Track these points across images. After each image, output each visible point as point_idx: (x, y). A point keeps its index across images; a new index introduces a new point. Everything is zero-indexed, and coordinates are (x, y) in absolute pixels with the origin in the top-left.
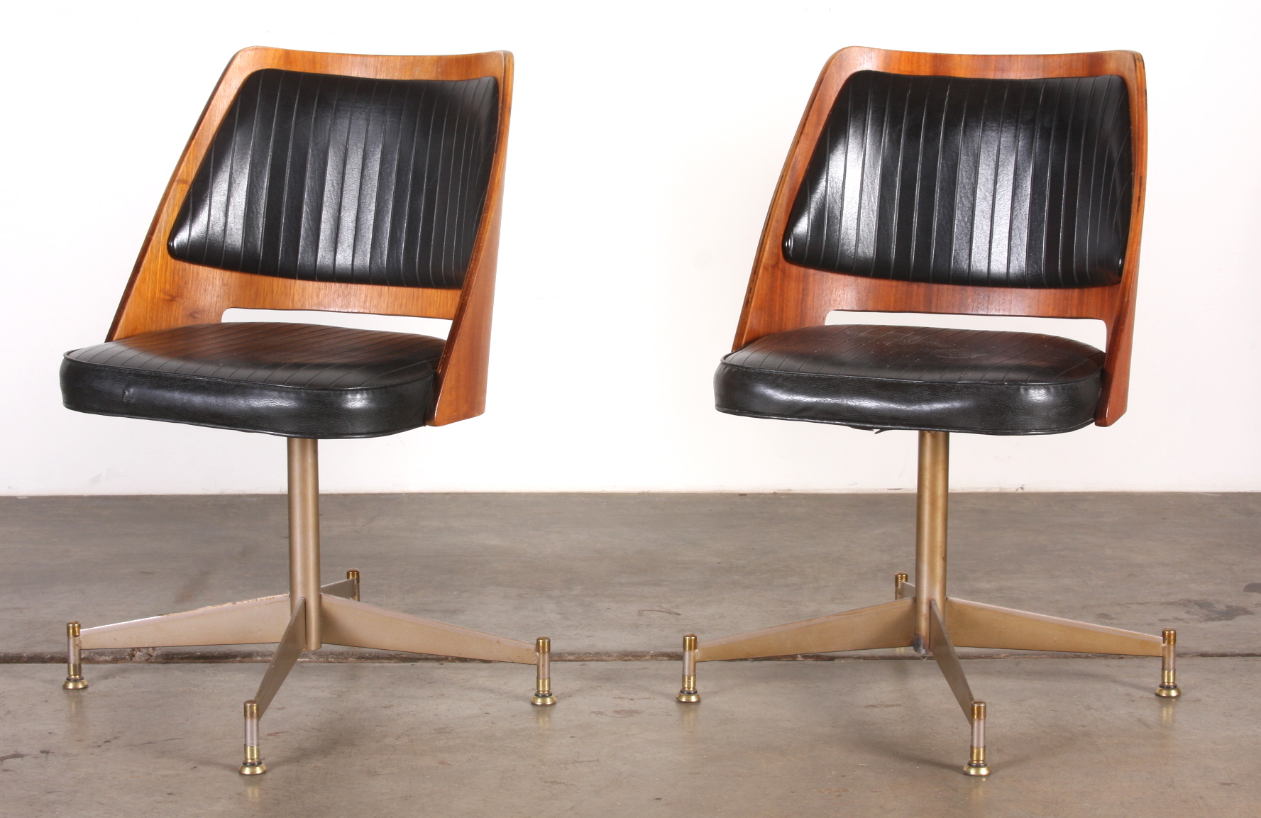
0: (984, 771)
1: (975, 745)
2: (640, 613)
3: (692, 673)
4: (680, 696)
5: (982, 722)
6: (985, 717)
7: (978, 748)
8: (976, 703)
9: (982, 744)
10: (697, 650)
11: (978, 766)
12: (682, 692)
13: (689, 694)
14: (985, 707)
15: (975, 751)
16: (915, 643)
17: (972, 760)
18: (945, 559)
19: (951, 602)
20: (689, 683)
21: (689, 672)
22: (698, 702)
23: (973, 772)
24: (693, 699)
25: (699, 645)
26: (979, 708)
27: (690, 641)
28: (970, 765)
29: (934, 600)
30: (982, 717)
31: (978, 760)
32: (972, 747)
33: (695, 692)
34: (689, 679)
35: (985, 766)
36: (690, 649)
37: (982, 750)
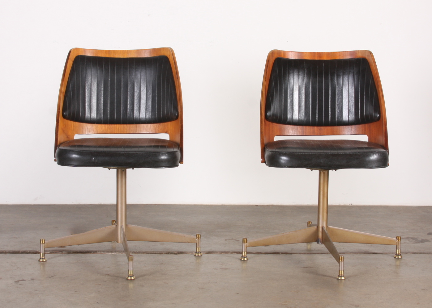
0: (343, 278)
2: (226, 240)
3: (245, 251)
4: (242, 258)
5: (343, 262)
6: (344, 260)
7: (341, 271)
8: (341, 256)
9: (342, 270)
10: (247, 243)
11: (341, 277)
12: (242, 257)
13: (244, 257)
14: (344, 257)
15: (340, 271)
16: (317, 241)
17: (339, 274)
18: (327, 213)
19: (329, 227)
20: (244, 254)
21: (244, 250)
22: (247, 260)
23: (340, 278)
24: (246, 259)
25: (248, 241)
26: (342, 258)
27: (245, 240)
28: (339, 276)
29: (324, 227)
30: (343, 261)
31: (341, 275)
32: (339, 270)
33: (246, 257)
34: (244, 252)
35: (344, 276)
36: (245, 243)
37: (342, 271)
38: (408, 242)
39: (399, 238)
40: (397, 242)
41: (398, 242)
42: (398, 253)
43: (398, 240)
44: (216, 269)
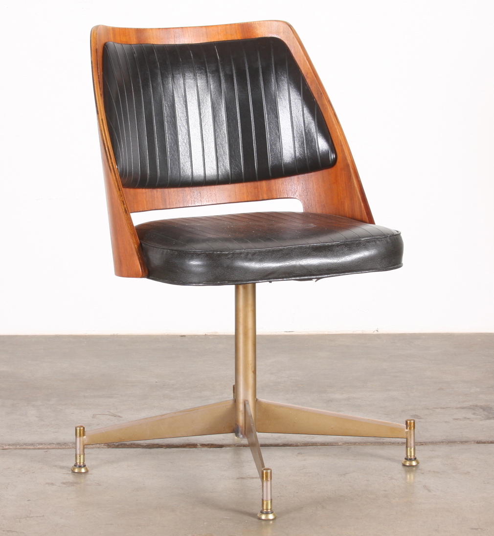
0: (271, 517)
1: (265, 499)
2: (94, 416)
3: (82, 453)
4: (74, 469)
5: (269, 483)
6: (271, 479)
7: (267, 501)
8: (264, 469)
9: (269, 498)
10: (85, 437)
11: (267, 513)
12: (75, 466)
13: (80, 467)
14: (271, 472)
15: (265, 503)
16: (236, 431)
17: (263, 509)
18: (255, 372)
19: (260, 402)
20: (80, 459)
21: (80, 452)
22: (87, 472)
23: (263, 517)
24: (83, 470)
25: (86, 433)
26: (267, 473)
27: (80, 430)
28: (262, 512)
29: (247, 401)
30: (269, 479)
31: (267, 509)
32: (263, 500)
33: (84, 466)
34: (80, 456)
35: (272, 513)
36: (80, 436)
37: (269, 502)
38: (471, 416)
39: (410, 423)
40: (407, 432)
41: (410, 432)
42: (411, 456)
43: (410, 429)
44: (52, 484)
